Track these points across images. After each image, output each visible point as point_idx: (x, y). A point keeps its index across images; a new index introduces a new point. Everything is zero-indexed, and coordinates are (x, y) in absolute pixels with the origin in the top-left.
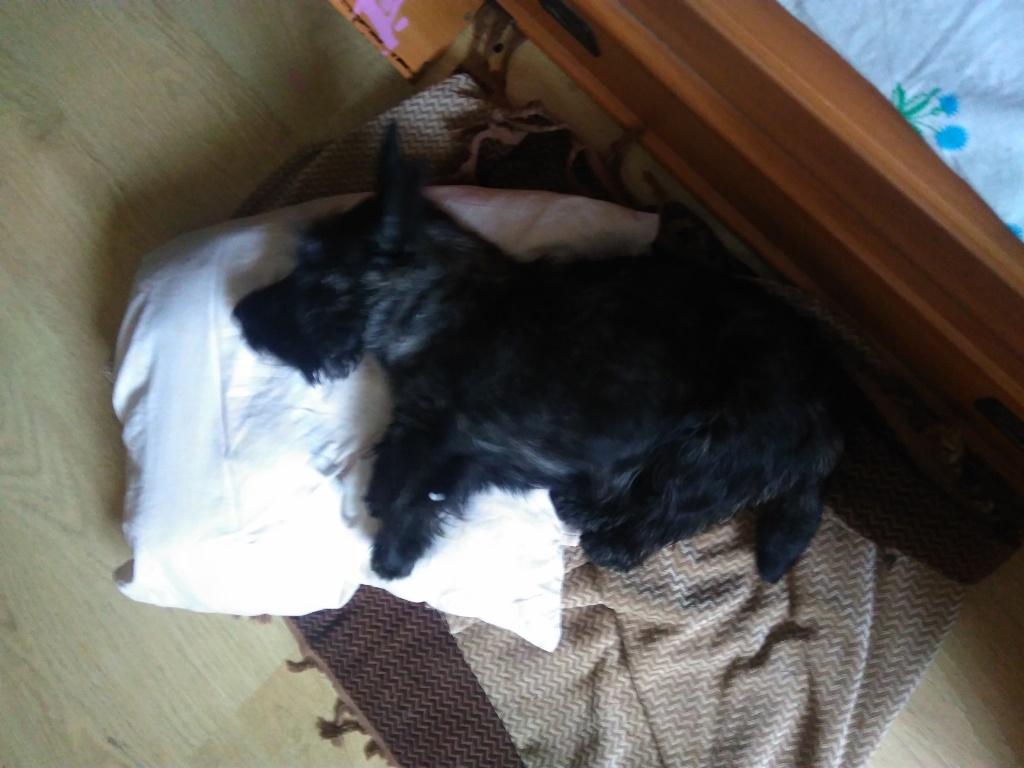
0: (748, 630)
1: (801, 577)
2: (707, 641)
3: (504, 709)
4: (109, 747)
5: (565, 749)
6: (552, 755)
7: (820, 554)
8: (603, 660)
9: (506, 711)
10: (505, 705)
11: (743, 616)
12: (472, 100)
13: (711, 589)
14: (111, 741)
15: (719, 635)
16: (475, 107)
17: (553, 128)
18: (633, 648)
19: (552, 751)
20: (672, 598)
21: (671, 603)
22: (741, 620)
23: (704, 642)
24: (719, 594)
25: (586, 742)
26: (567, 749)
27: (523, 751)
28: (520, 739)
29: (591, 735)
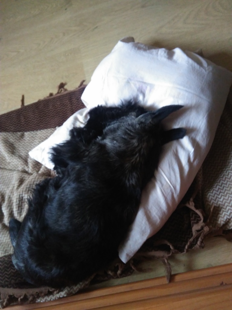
0: (7, 209)
1: (6, 233)
2: (11, 196)
3: (35, 133)
4: (95, 26)
5: (17, 144)
6: (18, 140)
7: (8, 242)
8: (27, 165)
9: (34, 133)
10: (36, 134)
11: (11, 210)
12: (222, 223)
13: (22, 206)
14: (97, 27)
15: (11, 201)
16: (219, 222)
17: (186, 247)
18: (22, 175)
19: (19, 141)
20: (24, 192)
21: (23, 192)
22: (10, 209)
23: (12, 195)
24: (19, 207)
25: (15, 151)
26: (17, 145)
27: (24, 133)
28: (27, 134)
29: (15, 153)
